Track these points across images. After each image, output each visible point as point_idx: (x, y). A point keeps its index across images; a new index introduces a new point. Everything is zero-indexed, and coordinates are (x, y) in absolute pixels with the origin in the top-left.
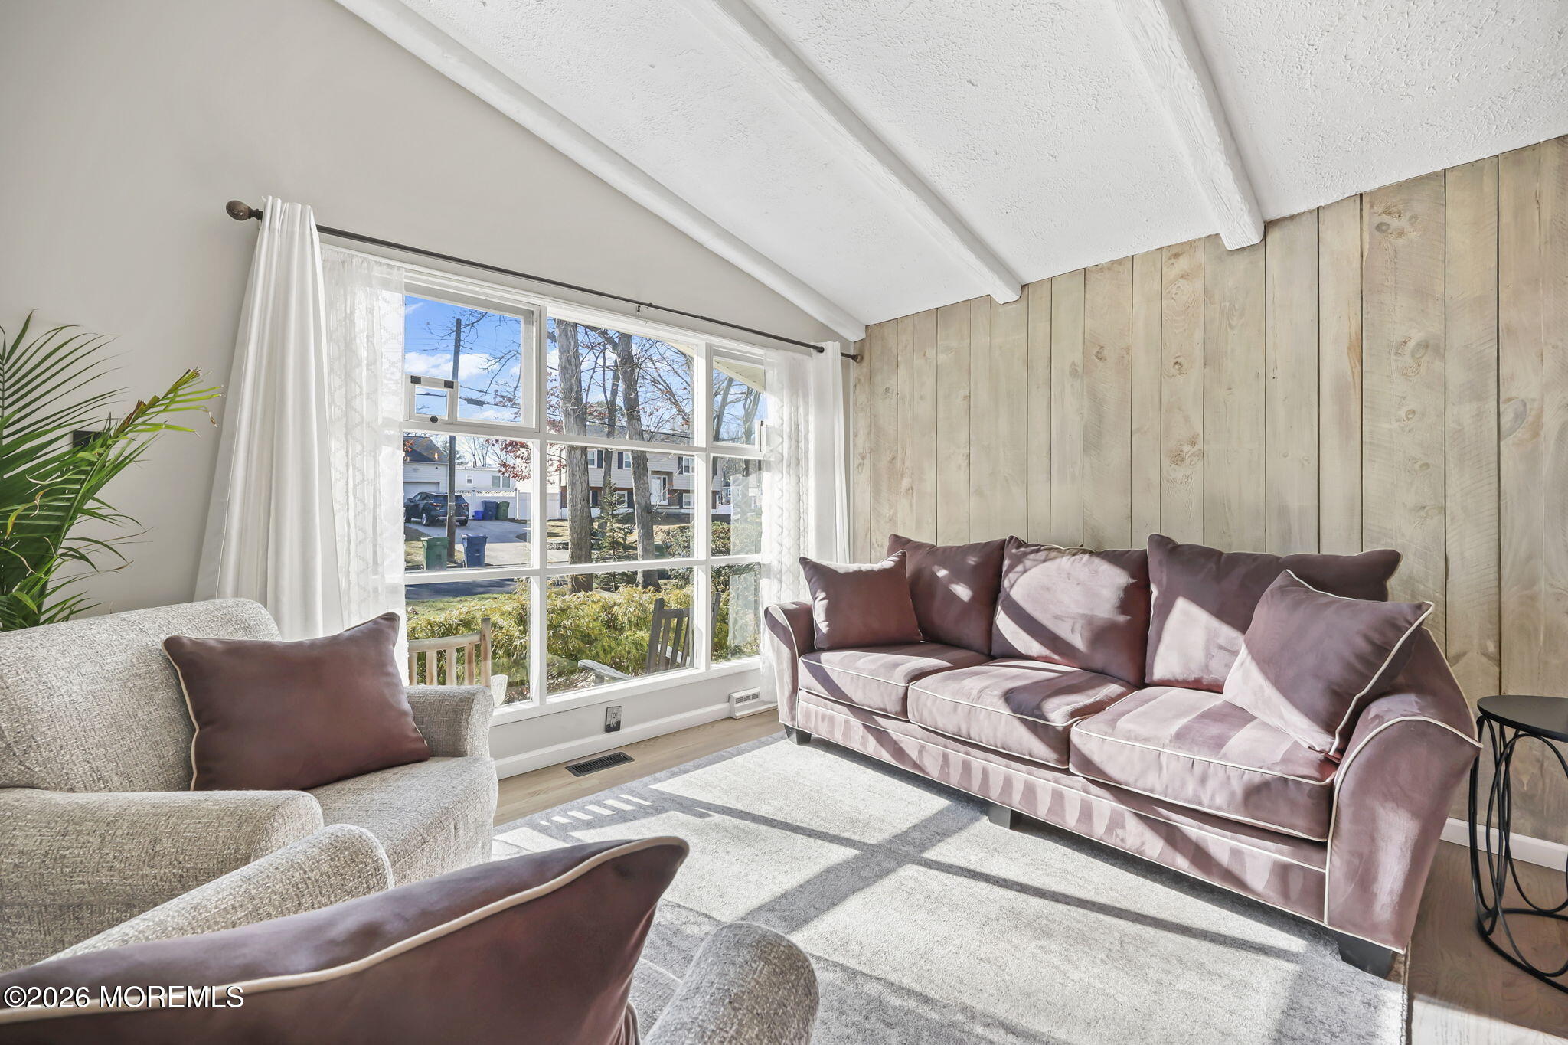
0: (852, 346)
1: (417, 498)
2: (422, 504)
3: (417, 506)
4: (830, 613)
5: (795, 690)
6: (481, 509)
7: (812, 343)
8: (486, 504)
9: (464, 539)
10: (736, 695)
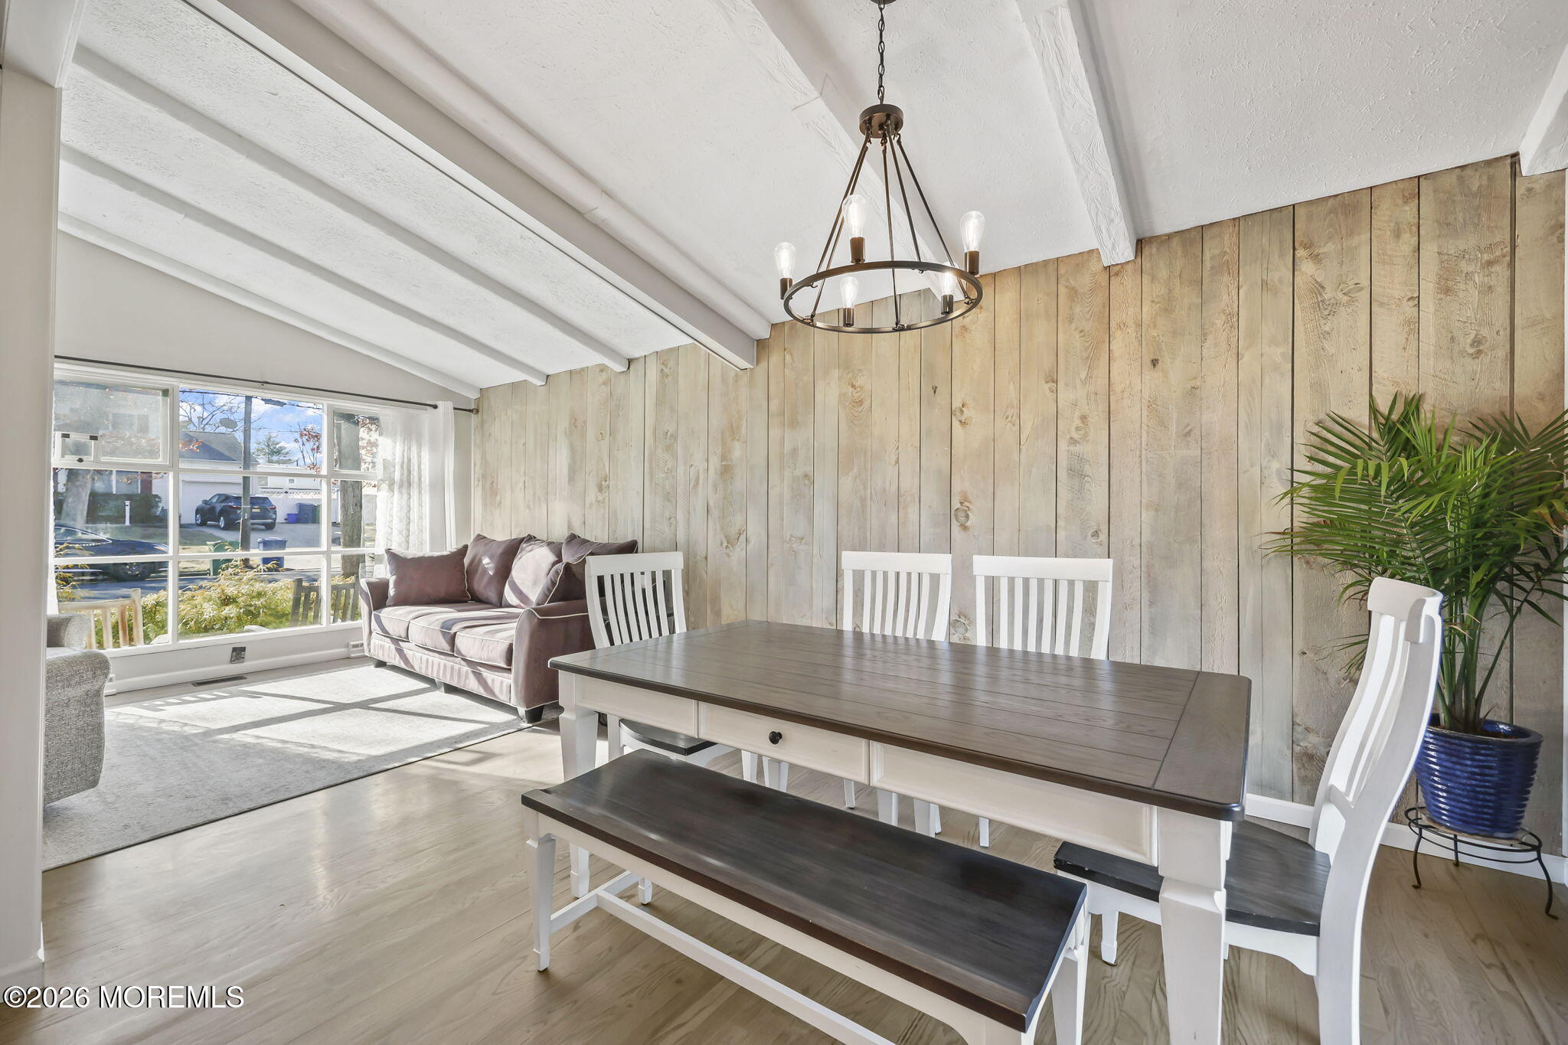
0: (473, 402)
1: (214, 500)
2: (219, 507)
3: (213, 508)
4: (397, 584)
5: (371, 633)
6: (296, 512)
7: (428, 403)
8: (301, 507)
9: (259, 543)
10: (352, 643)
